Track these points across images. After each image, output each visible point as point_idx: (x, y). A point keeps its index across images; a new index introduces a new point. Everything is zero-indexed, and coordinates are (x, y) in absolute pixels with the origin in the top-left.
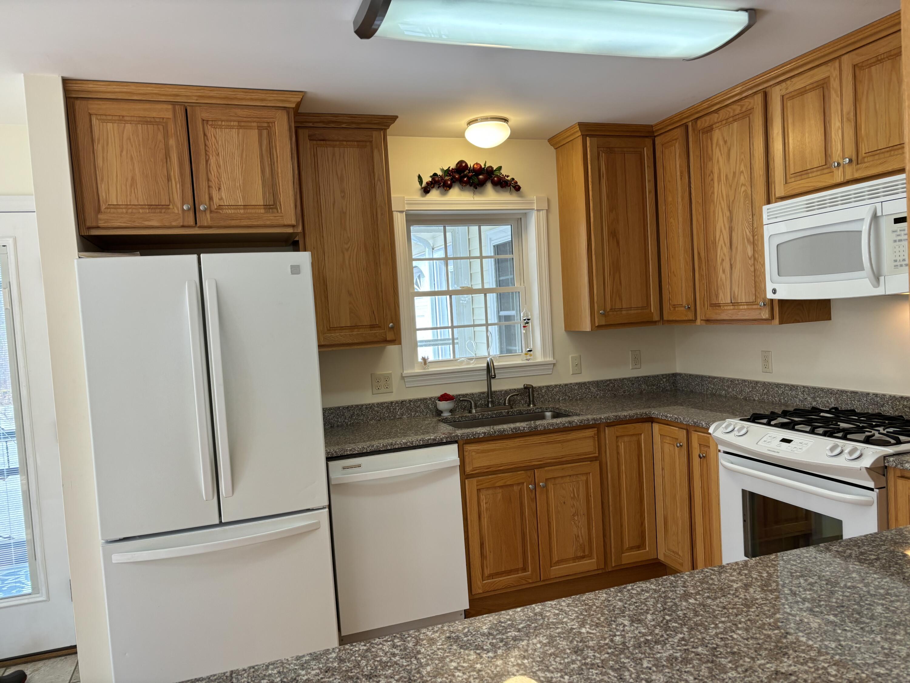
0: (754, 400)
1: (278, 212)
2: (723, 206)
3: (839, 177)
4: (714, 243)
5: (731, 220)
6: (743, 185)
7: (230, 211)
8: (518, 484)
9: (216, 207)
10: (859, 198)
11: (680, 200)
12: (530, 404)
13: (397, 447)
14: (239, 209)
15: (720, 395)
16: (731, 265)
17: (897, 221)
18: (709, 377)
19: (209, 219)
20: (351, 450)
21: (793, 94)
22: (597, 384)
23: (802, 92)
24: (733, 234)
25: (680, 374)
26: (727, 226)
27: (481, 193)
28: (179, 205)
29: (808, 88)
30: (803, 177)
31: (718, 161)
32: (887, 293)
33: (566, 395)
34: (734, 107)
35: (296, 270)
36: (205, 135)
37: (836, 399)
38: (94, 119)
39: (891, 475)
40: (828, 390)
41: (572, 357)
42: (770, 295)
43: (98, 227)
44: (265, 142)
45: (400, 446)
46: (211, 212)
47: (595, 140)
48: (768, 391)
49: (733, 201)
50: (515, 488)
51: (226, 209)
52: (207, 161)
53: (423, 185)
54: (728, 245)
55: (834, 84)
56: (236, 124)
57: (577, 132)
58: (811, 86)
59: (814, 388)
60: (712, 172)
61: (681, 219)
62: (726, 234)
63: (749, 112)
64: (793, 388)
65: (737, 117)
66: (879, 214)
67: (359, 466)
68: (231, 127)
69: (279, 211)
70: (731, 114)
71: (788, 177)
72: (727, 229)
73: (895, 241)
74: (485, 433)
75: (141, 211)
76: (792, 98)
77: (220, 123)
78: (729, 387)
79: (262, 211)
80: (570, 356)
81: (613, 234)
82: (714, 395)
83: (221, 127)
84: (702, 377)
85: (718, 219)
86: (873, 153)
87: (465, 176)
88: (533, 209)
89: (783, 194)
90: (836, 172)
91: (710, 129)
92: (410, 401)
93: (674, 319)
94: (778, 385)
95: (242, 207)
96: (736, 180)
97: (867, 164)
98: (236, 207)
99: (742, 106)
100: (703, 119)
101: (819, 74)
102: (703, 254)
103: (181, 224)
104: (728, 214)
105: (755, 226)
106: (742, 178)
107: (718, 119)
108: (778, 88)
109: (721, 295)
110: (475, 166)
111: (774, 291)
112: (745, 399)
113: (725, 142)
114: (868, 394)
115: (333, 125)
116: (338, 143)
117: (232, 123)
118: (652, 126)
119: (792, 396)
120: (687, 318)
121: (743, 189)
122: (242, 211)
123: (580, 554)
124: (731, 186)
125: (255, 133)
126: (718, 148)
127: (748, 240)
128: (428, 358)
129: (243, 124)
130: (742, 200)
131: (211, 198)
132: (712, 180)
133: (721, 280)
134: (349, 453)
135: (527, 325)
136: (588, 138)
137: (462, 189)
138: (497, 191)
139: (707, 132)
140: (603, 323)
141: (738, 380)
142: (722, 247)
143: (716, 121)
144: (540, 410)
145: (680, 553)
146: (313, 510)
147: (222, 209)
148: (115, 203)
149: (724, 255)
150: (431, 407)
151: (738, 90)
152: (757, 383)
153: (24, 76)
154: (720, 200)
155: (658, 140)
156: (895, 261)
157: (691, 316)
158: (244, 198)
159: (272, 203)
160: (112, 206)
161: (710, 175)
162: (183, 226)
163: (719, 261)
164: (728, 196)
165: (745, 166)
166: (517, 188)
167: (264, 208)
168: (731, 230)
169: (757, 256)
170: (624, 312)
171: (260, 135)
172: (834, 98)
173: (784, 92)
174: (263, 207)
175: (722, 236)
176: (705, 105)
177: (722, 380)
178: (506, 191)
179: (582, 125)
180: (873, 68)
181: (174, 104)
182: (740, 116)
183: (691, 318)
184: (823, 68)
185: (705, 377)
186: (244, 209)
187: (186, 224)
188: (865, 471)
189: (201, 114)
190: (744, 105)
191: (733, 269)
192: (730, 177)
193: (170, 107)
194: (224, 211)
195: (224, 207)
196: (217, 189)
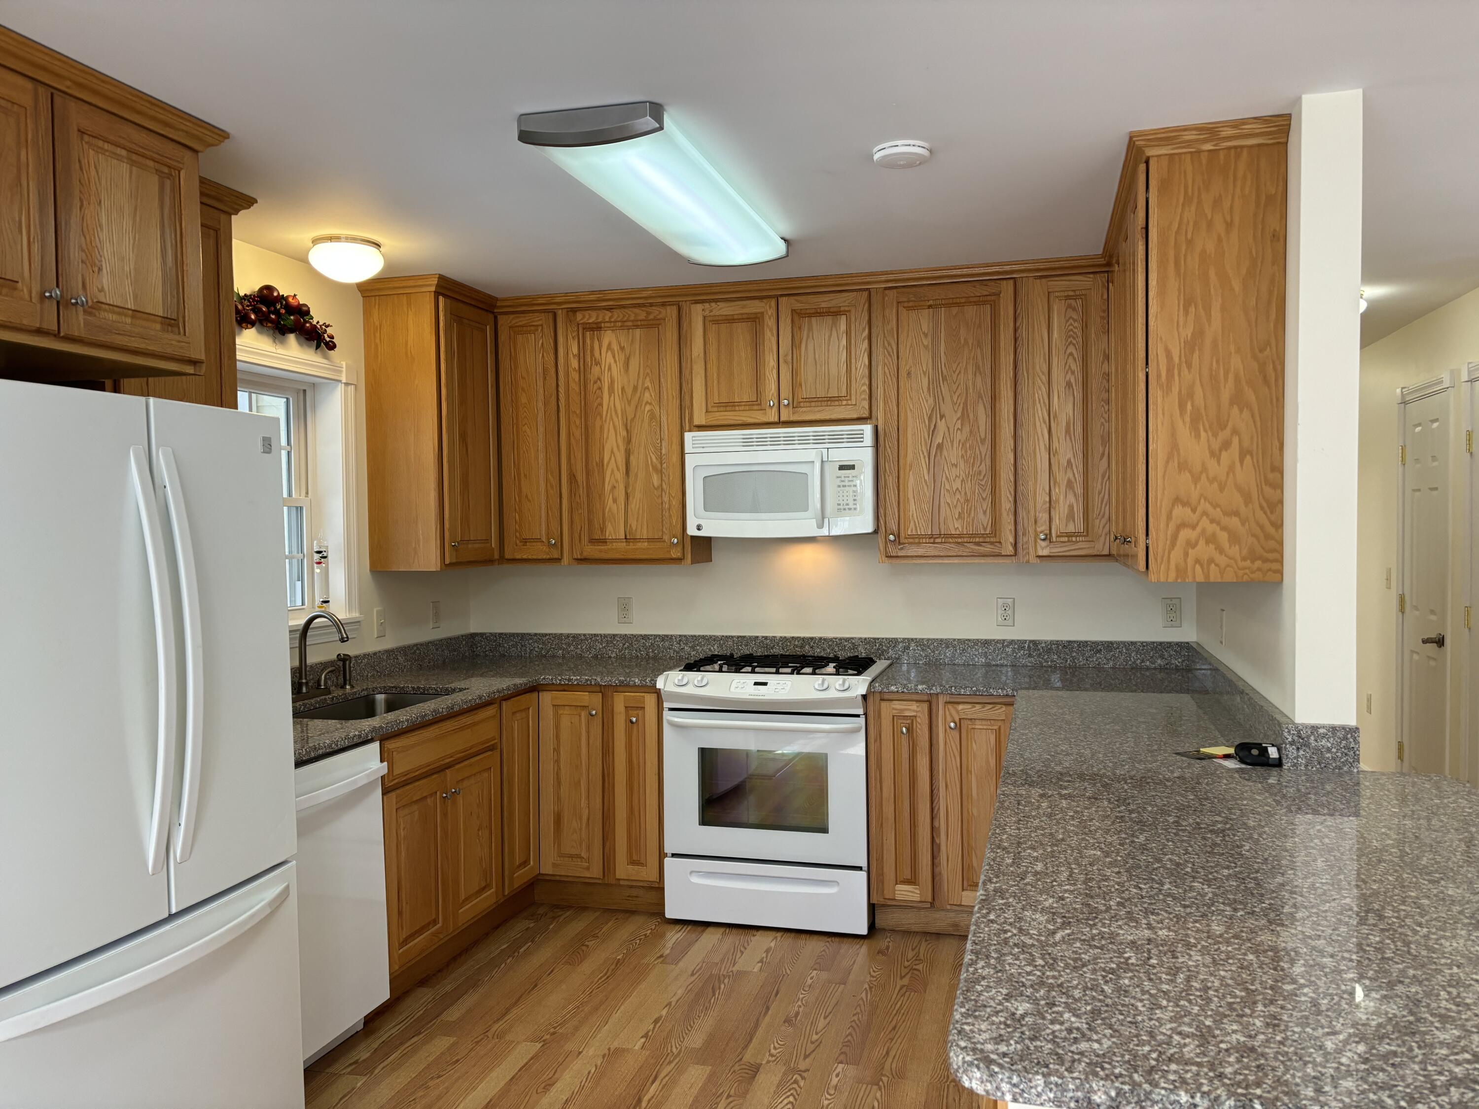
0: (610, 657)
1: (179, 334)
2: (617, 423)
3: (772, 417)
4: (601, 464)
5: (628, 441)
6: (647, 403)
7: (111, 317)
8: (431, 795)
9: (91, 303)
10: (804, 440)
11: (541, 405)
12: (345, 684)
14: (126, 316)
15: (554, 656)
16: (627, 495)
17: (842, 468)
18: (536, 635)
19: (82, 325)
21: (717, 318)
22: (404, 650)
23: (730, 320)
24: (632, 458)
25: (482, 635)
26: (622, 448)
27: (282, 342)
28: (36, 288)
29: (736, 317)
30: (728, 409)
31: (610, 369)
32: (832, 534)
33: (375, 669)
34: (637, 311)
36: (80, 160)
37: (721, 646)
39: (870, 700)
40: (711, 637)
41: (377, 612)
42: (692, 531)
44: (167, 202)
46: (85, 311)
47: (448, 301)
48: (631, 644)
49: (632, 420)
50: (429, 800)
51: (105, 310)
54: (623, 468)
55: (770, 322)
56: (124, 153)
57: (430, 285)
58: (740, 317)
59: (693, 636)
60: (599, 379)
61: (541, 429)
62: (620, 457)
63: (658, 322)
64: (664, 638)
65: (639, 323)
66: (825, 459)
68: (119, 158)
69: (181, 331)
70: (632, 318)
71: (709, 406)
72: (623, 452)
73: (839, 486)
74: (407, 720)
76: (717, 321)
77: (100, 143)
78: (569, 645)
79: (158, 326)
80: (375, 610)
81: (463, 437)
82: (545, 656)
83: (103, 151)
84: (523, 636)
85: (607, 438)
86: (810, 400)
87: (277, 312)
88: (340, 381)
89: (703, 423)
90: (768, 410)
91: (597, 328)
93: (525, 557)
94: (645, 637)
95: (130, 312)
96: (638, 395)
97: (804, 409)
98: (121, 310)
99: (648, 313)
100: (587, 313)
101: (754, 307)
102: (581, 477)
103: (38, 325)
104: (625, 433)
105: (664, 452)
106: (647, 395)
107: (610, 318)
108: (699, 307)
109: (609, 528)
110: (290, 300)
111: (699, 528)
112: (595, 657)
113: (622, 349)
114: (757, 637)
117: (119, 151)
118: (497, 299)
119: (664, 647)
120: (548, 557)
121: (648, 408)
122: (129, 321)
123: (483, 884)
124: (629, 402)
125: (153, 181)
126: (609, 353)
127: (655, 468)
129: (134, 157)
130: (646, 419)
131: (85, 285)
132: (600, 388)
133: (610, 510)
135: (322, 560)
136: (441, 298)
137: (260, 332)
138: (300, 344)
139: (592, 329)
140: (454, 561)
141: (585, 635)
142: (612, 471)
143: (607, 320)
144: (365, 693)
145: (584, 854)
147: (99, 309)
149: (617, 481)
151: (644, 294)
152: (614, 636)
154: (611, 415)
155: (502, 320)
156: (839, 505)
157: (556, 555)
158: (136, 297)
159: (174, 316)
161: (595, 382)
162: (39, 331)
163: (607, 487)
164: (624, 412)
165: (652, 382)
166: (331, 346)
167: (162, 323)
168: (628, 453)
169: (664, 487)
170: (470, 546)
171: (161, 188)
172: (769, 337)
173: (707, 313)
174: (159, 319)
175: (613, 458)
176: (593, 297)
177: (559, 636)
178: (310, 347)
179: (442, 279)
180: (814, 320)
181: (34, 81)
182: (643, 323)
183: (556, 556)
184: (756, 302)
185: (529, 634)
186: (133, 317)
187: (43, 327)
188: (860, 698)
189: (77, 117)
190: (650, 313)
191: (631, 499)
192: (629, 391)
193: (30, 87)
194: (103, 314)
195: (103, 306)
196: (96, 269)
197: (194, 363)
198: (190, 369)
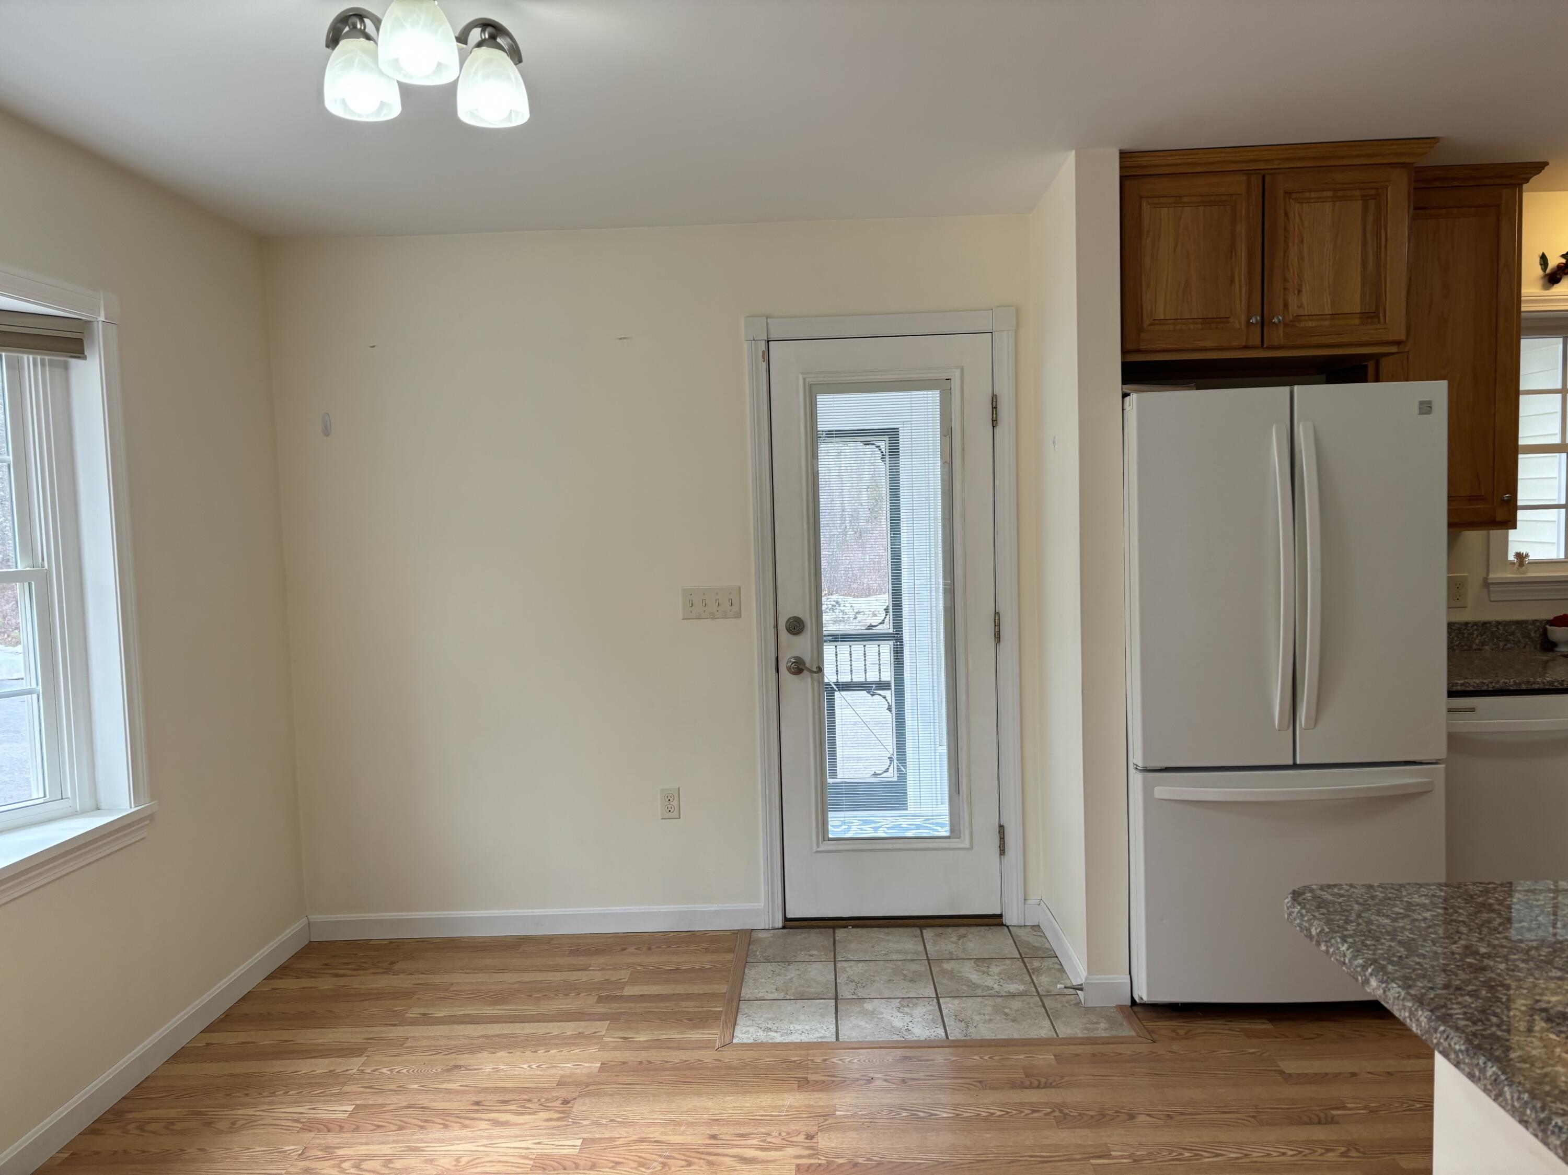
1: (1379, 322)
7: (1310, 324)
9: (1291, 318)
13: (1536, 687)
14: (1326, 320)
19: (1282, 336)
20: (1462, 685)
28: (1243, 318)
35: (1426, 407)
36: (1286, 214)
38: (1144, 204)
43: (1138, 351)
44: (1370, 219)
45: (1541, 686)
46: (1286, 325)
51: (1305, 320)
52: (1285, 252)
53: (1548, 271)
56: (1330, 194)
67: (1473, 710)
68: (1323, 200)
69: (1382, 320)
75: (1192, 327)
77: (1307, 195)
79: (1357, 321)
83: (1309, 200)
92: (1498, 623)
95: (1329, 317)
98: (1320, 317)
103: (1244, 342)
115: (1437, 184)
116: (1444, 211)
117: (1325, 194)
122: (1327, 323)
125: (1357, 205)
128: (1527, 555)
129: (1340, 193)
131: (1286, 306)
134: (1459, 688)
146: (1421, 763)
147: (1300, 321)
148: (1162, 318)
150: (1533, 634)
153: (1076, 153)
158: (1333, 304)
159: (1372, 310)
160: (1157, 322)
162: (1246, 347)
167: (1360, 318)
171: (1365, 209)
174: (1358, 316)
181: (1248, 173)
186: (1332, 319)
187: (1250, 343)
189: (1284, 184)
193: (1243, 178)
194: (1303, 324)
195: (1303, 317)
196: (1296, 292)
197: (1398, 343)
198: (1394, 349)
